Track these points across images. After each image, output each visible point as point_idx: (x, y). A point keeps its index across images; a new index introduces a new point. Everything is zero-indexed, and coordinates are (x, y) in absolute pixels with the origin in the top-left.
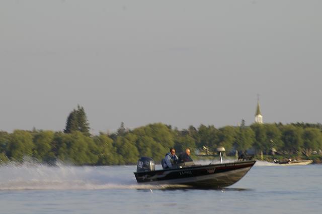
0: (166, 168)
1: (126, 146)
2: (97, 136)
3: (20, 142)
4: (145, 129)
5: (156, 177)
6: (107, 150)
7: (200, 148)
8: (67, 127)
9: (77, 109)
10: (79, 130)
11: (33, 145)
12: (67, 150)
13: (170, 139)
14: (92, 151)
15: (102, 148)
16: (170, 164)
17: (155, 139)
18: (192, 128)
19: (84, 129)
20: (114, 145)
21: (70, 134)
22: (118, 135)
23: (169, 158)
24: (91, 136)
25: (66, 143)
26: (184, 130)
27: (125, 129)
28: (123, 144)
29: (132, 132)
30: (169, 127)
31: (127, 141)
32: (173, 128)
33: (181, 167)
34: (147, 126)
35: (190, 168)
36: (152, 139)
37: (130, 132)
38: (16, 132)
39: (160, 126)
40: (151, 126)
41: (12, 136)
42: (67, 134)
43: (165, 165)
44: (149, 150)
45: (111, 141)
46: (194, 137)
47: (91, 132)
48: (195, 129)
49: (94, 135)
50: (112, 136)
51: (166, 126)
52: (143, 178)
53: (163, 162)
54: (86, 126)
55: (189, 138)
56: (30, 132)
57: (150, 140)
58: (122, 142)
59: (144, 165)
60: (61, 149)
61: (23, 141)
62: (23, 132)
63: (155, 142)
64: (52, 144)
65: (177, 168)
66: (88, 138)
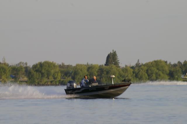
0: (82, 87)
1: (140, 73)
2: (123, 68)
3: (80, 71)
4: (152, 63)
5: (76, 91)
6: (129, 75)
7: (185, 74)
8: (106, 62)
9: (112, 52)
10: (113, 64)
11: (87, 73)
12: (106, 75)
13: (167, 69)
14: (121, 76)
15: (126, 74)
16: (84, 85)
17: (158, 69)
18: (179, 62)
19: (116, 64)
20: (134, 72)
21: (108, 66)
22: (136, 67)
23: (84, 81)
24: (120, 68)
25: (106, 71)
26: (175, 63)
27: (140, 63)
28: (139, 72)
29: (144, 65)
30: (166, 62)
31: (141, 70)
32: (168, 63)
33: (90, 86)
34: (153, 62)
35: (95, 86)
36: (156, 69)
37: (143, 65)
38: (77, 65)
39: (160, 61)
40: (155, 61)
41: (75, 67)
42: (107, 66)
43: (81, 85)
44: (154, 75)
45: (132, 70)
46: (180, 67)
47: (120, 65)
48: (181, 63)
49: (122, 67)
50: (132, 68)
51: (164, 61)
52: (70, 92)
53: (81, 83)
54: (118, 62)
55: (178, 68)
56: (85, 65)
57: (155, 69)
58: (138, 71)
59: (70, 85)
60: (103, 75)
61: (81, 70)
62: (81, 65)
63: (158, 71)
64: (98, 72)
65: (88, 86)
66: (118, 68)
